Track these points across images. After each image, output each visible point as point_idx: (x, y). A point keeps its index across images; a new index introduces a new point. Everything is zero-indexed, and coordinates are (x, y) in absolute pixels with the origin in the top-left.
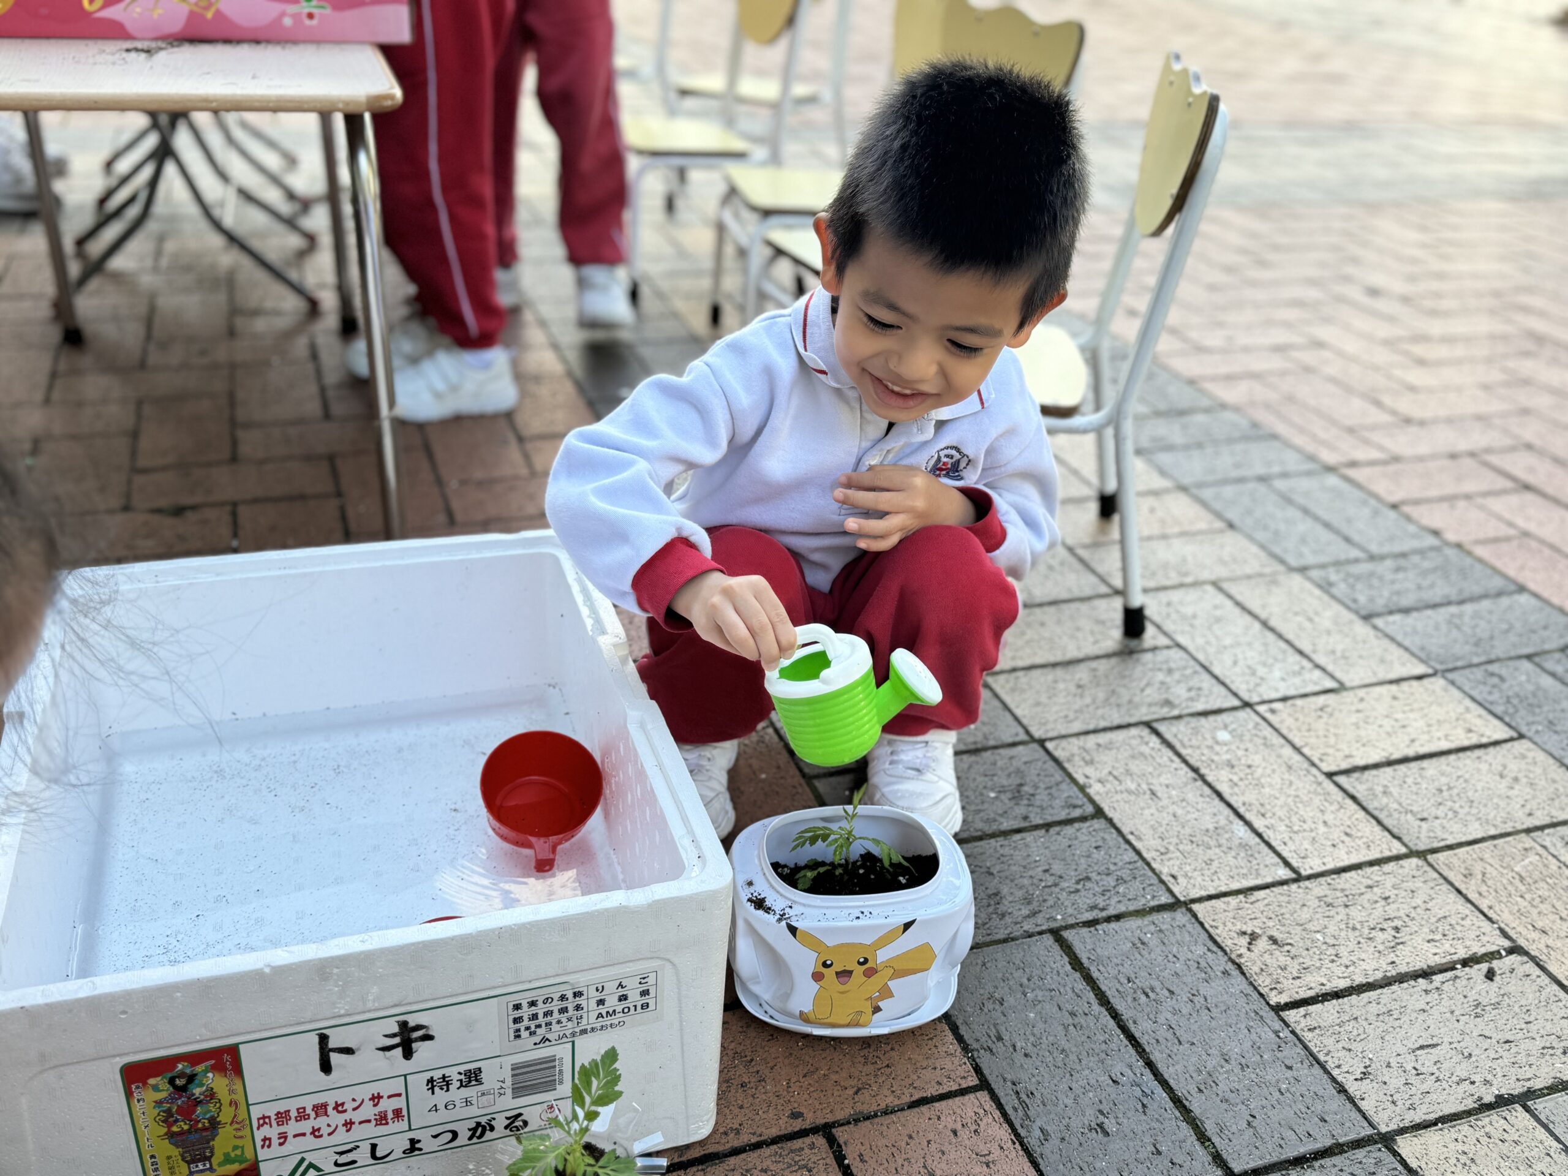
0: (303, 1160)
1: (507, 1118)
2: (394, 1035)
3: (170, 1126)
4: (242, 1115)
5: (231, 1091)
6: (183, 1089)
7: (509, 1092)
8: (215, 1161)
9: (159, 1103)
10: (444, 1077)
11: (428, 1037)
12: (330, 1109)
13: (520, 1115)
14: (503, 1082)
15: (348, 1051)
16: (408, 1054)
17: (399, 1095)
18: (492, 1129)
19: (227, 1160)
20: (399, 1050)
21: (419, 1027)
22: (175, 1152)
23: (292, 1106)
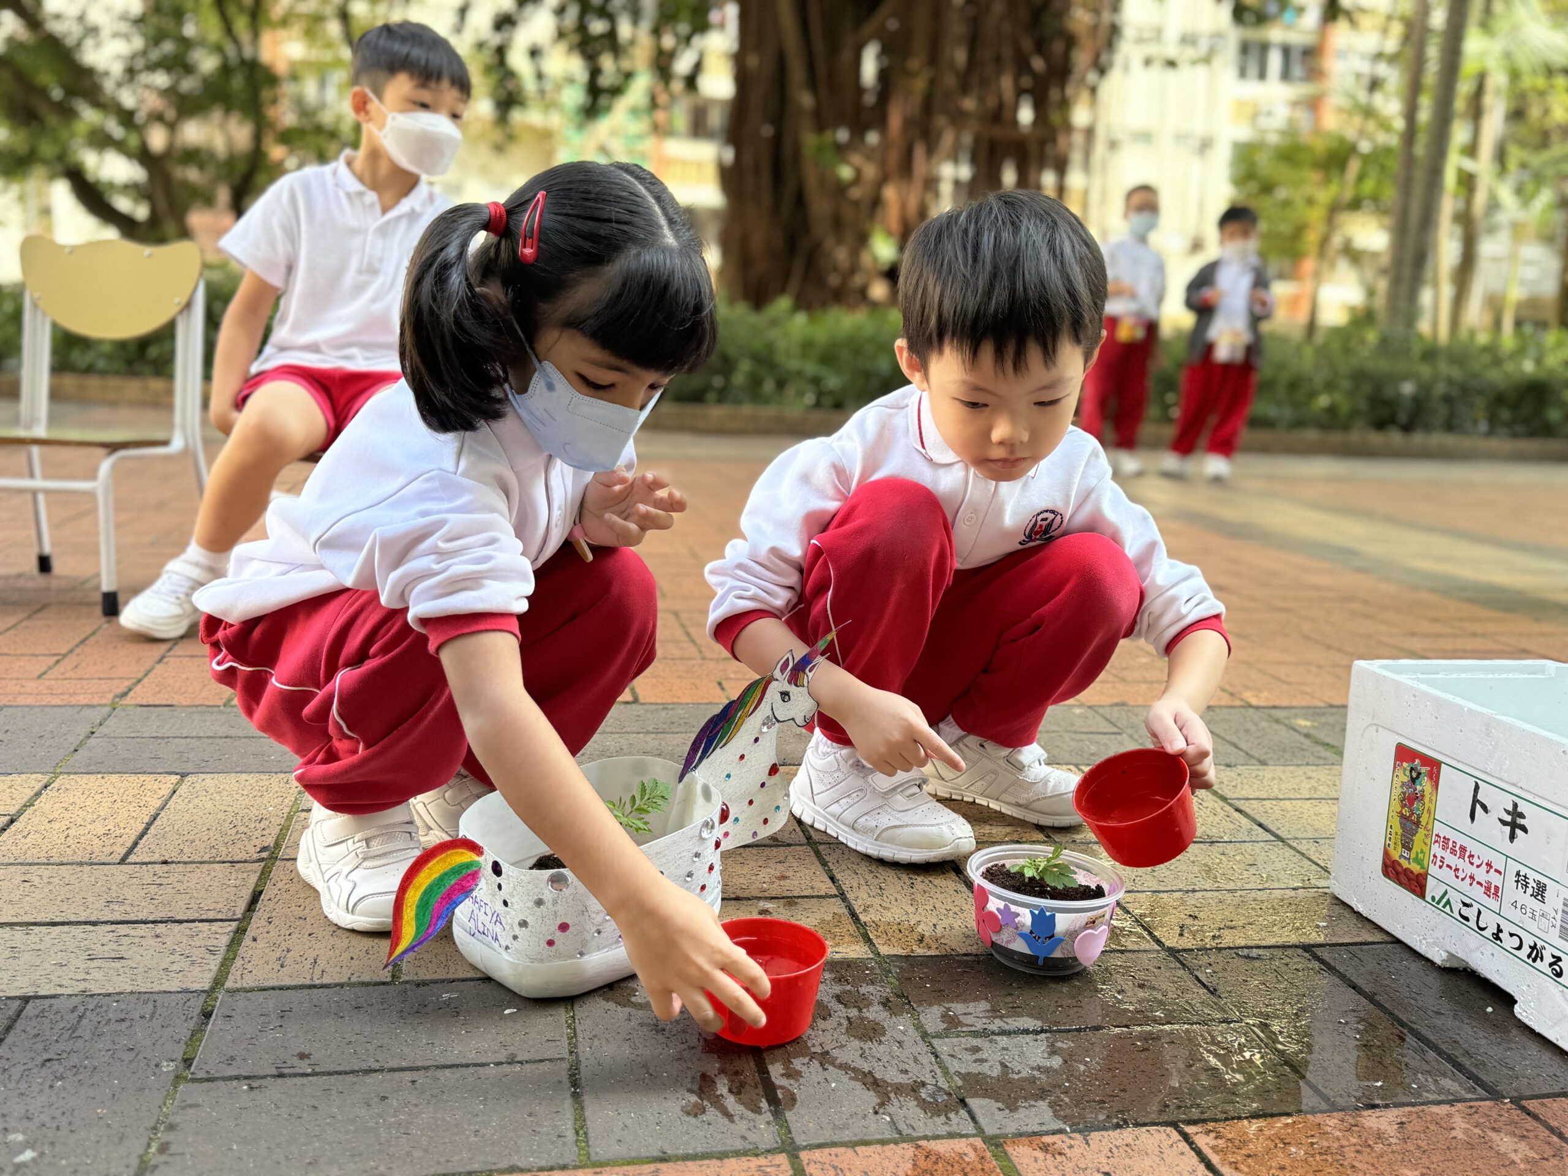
0: (1446, 893)
1: (1553, 956)
2: (1508, 812)
3: (1403, 806)
4: (1430, 827)
5: (1431, 800)
6: (1413, 780)
7: (1558, 927)
8: (1413, 855)
9: (1403, 784)
10: (1525, 877)
11: (1524, 829)
12: (1467, 854)
13: (1559, 959)
14: (1556, 912)
15: (1485, 808)
16: (1512, 837)
17: (1500, 873)
18: (1542, 959)
19: (1418, 861)
20: (1508, 829)
21: (1522, 816)
22: (1400, 831)
23: (1453, 836)
